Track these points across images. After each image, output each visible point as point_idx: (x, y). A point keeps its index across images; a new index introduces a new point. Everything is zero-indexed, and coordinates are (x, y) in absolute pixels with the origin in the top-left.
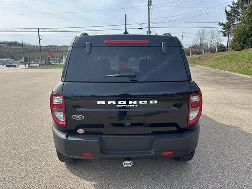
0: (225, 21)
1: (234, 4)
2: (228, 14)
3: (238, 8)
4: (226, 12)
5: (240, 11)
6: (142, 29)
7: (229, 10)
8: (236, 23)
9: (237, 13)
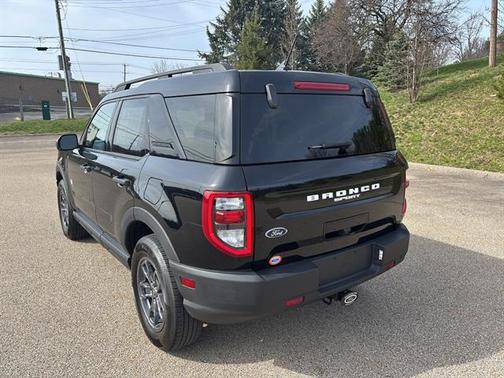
0: (209, 51)
1: (219, 21)
2: (213, 39)
3: (226, 29)
4: (209, 34)
5: (230, 34)
6: (45, 49)
7: (212, 31)
8: (225, 55)
9: (225, 36)
